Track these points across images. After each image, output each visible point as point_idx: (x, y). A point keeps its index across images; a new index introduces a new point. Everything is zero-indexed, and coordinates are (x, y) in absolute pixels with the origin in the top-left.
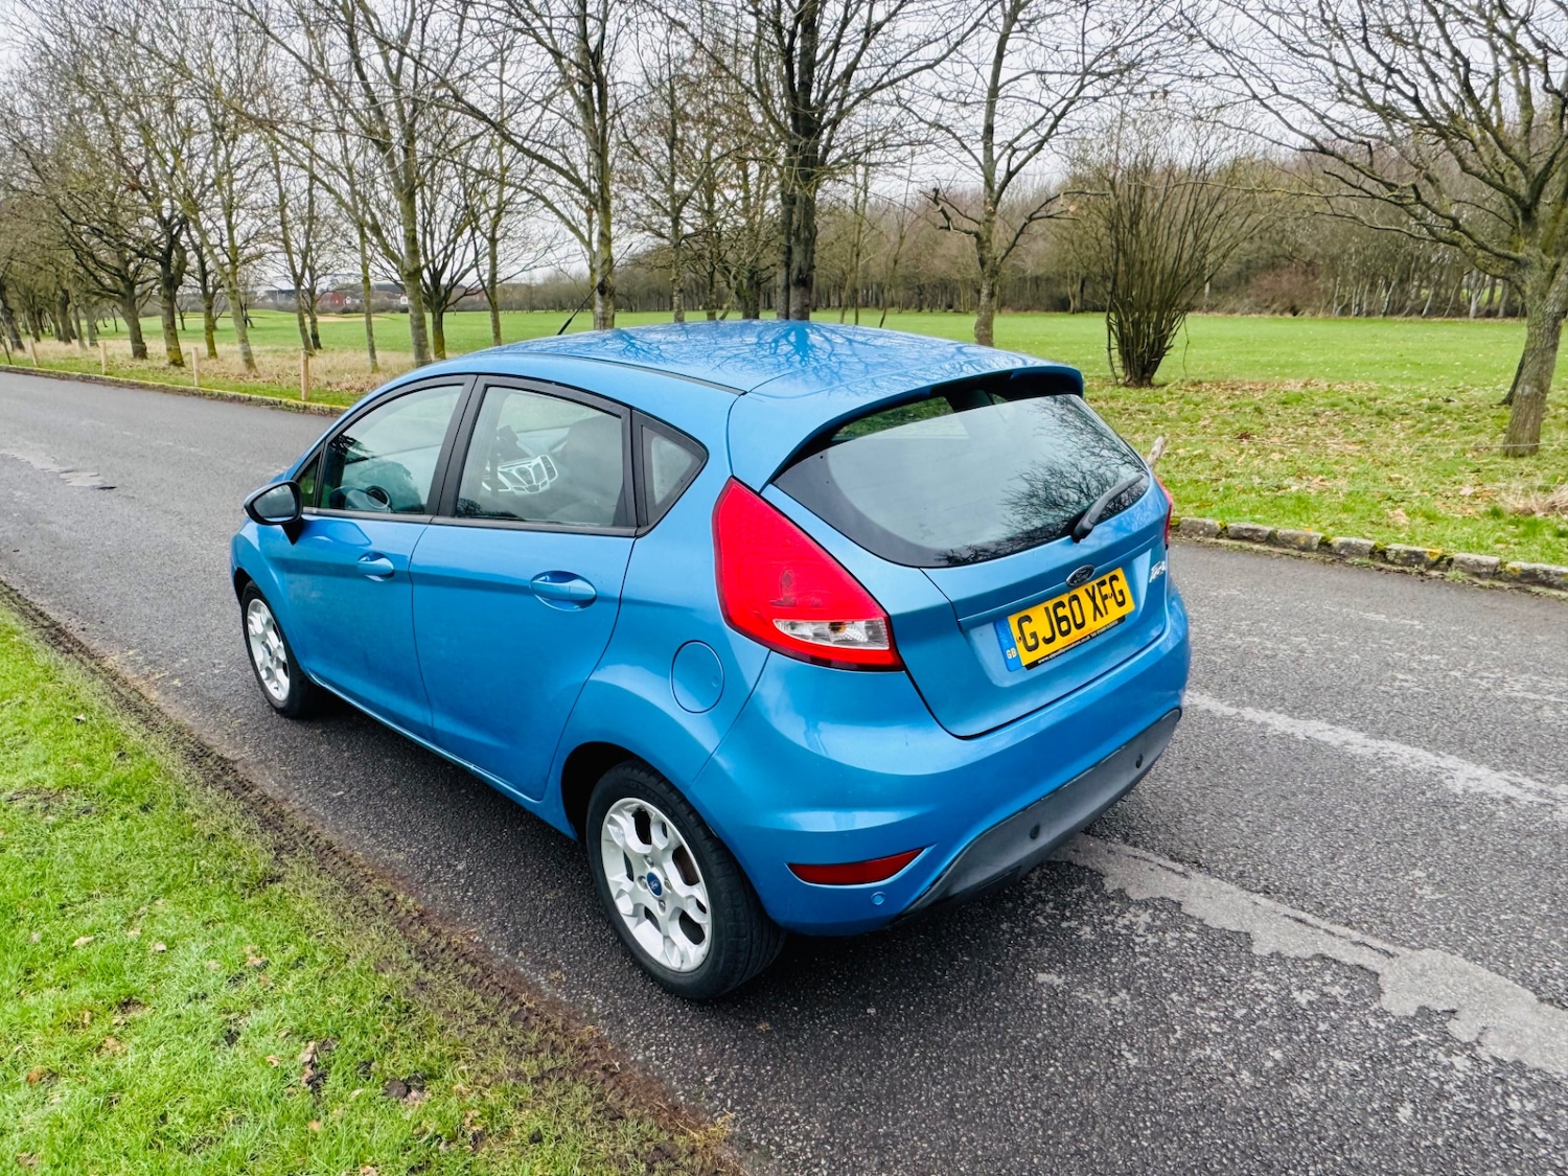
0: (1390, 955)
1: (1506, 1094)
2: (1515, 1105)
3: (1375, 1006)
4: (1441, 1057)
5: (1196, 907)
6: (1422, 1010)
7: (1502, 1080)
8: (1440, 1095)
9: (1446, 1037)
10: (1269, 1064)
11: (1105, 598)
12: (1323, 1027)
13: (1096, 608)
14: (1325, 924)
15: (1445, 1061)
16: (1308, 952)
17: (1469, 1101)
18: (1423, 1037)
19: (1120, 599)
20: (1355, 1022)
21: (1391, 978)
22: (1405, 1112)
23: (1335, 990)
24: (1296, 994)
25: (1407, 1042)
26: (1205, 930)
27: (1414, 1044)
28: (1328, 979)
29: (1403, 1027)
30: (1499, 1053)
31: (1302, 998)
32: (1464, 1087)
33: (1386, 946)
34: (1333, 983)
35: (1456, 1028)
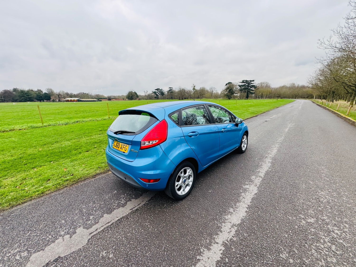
0: (90, 234)
1: (52, 236)
2: (50, 237)
3: (82, 226)
4: (66, 231)
5: (121, 209)
6: (76, 232)
7: (54, 237)
8: (61, 227)
9: (68, 234)
10: (84, 209)
11: (123, 147)
12: (84, 218)
13: (121, 148)
14: (105, 226)
15: (65, 231)
16: (100, 221)
17: (56, 231)
18: (71, 230)
19: (126, 149)
20: (81, 222)
21: (85, 231)
22: (63, 222)
23: (89, 222)
24: (93, 216)
25: (72, 227)
26: (115, 209)
27: (71, 228)
28: (92, 222)
29: (75, 228)
30: (58, 240)
31: (91, 217)
32: (59, 231)
33: (93, 234)
34: (91, 222)
35: (68, 236)
